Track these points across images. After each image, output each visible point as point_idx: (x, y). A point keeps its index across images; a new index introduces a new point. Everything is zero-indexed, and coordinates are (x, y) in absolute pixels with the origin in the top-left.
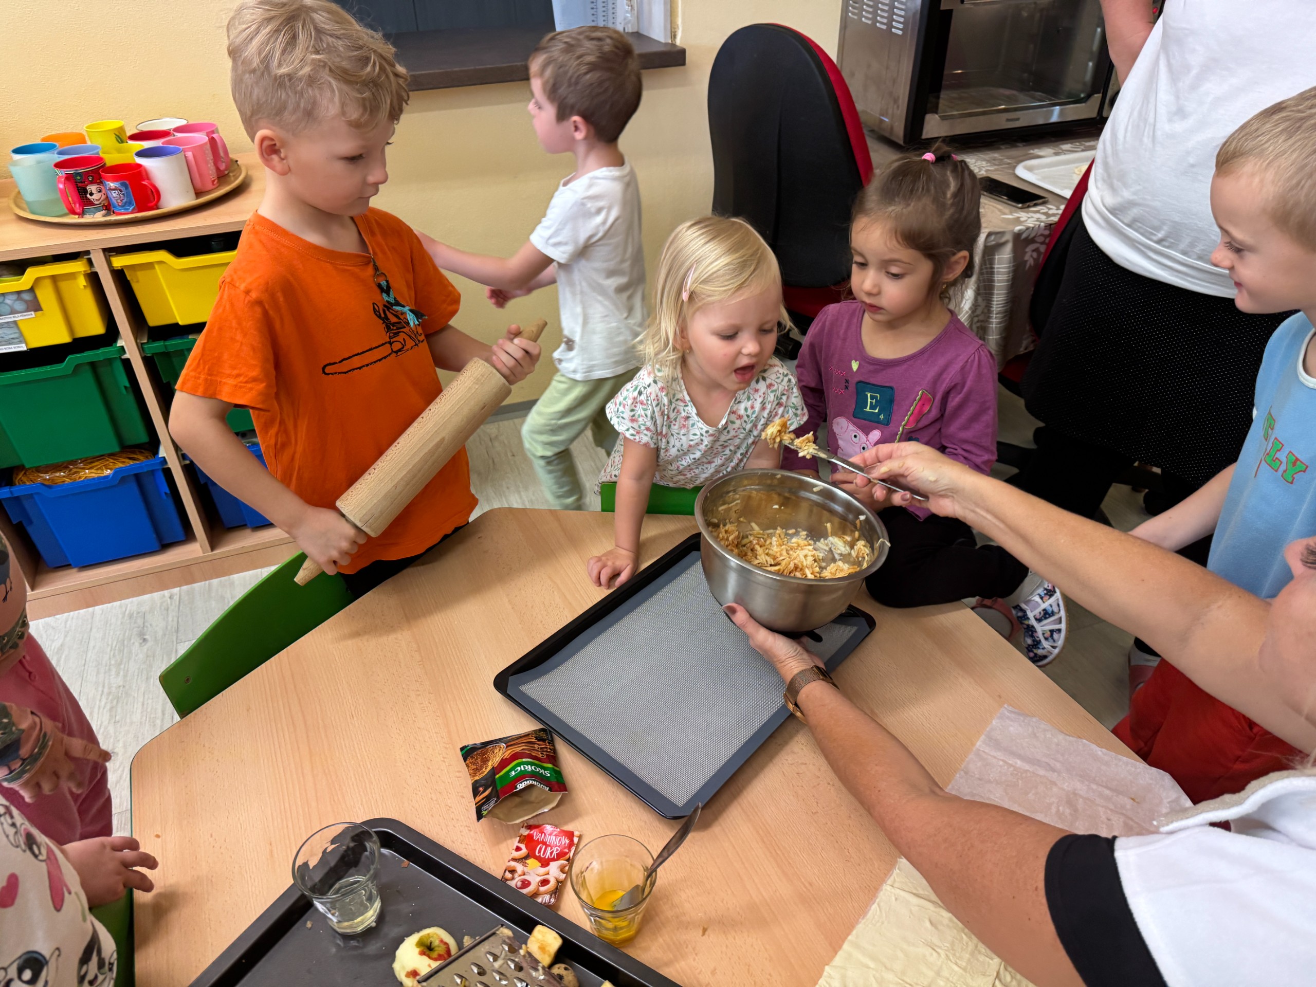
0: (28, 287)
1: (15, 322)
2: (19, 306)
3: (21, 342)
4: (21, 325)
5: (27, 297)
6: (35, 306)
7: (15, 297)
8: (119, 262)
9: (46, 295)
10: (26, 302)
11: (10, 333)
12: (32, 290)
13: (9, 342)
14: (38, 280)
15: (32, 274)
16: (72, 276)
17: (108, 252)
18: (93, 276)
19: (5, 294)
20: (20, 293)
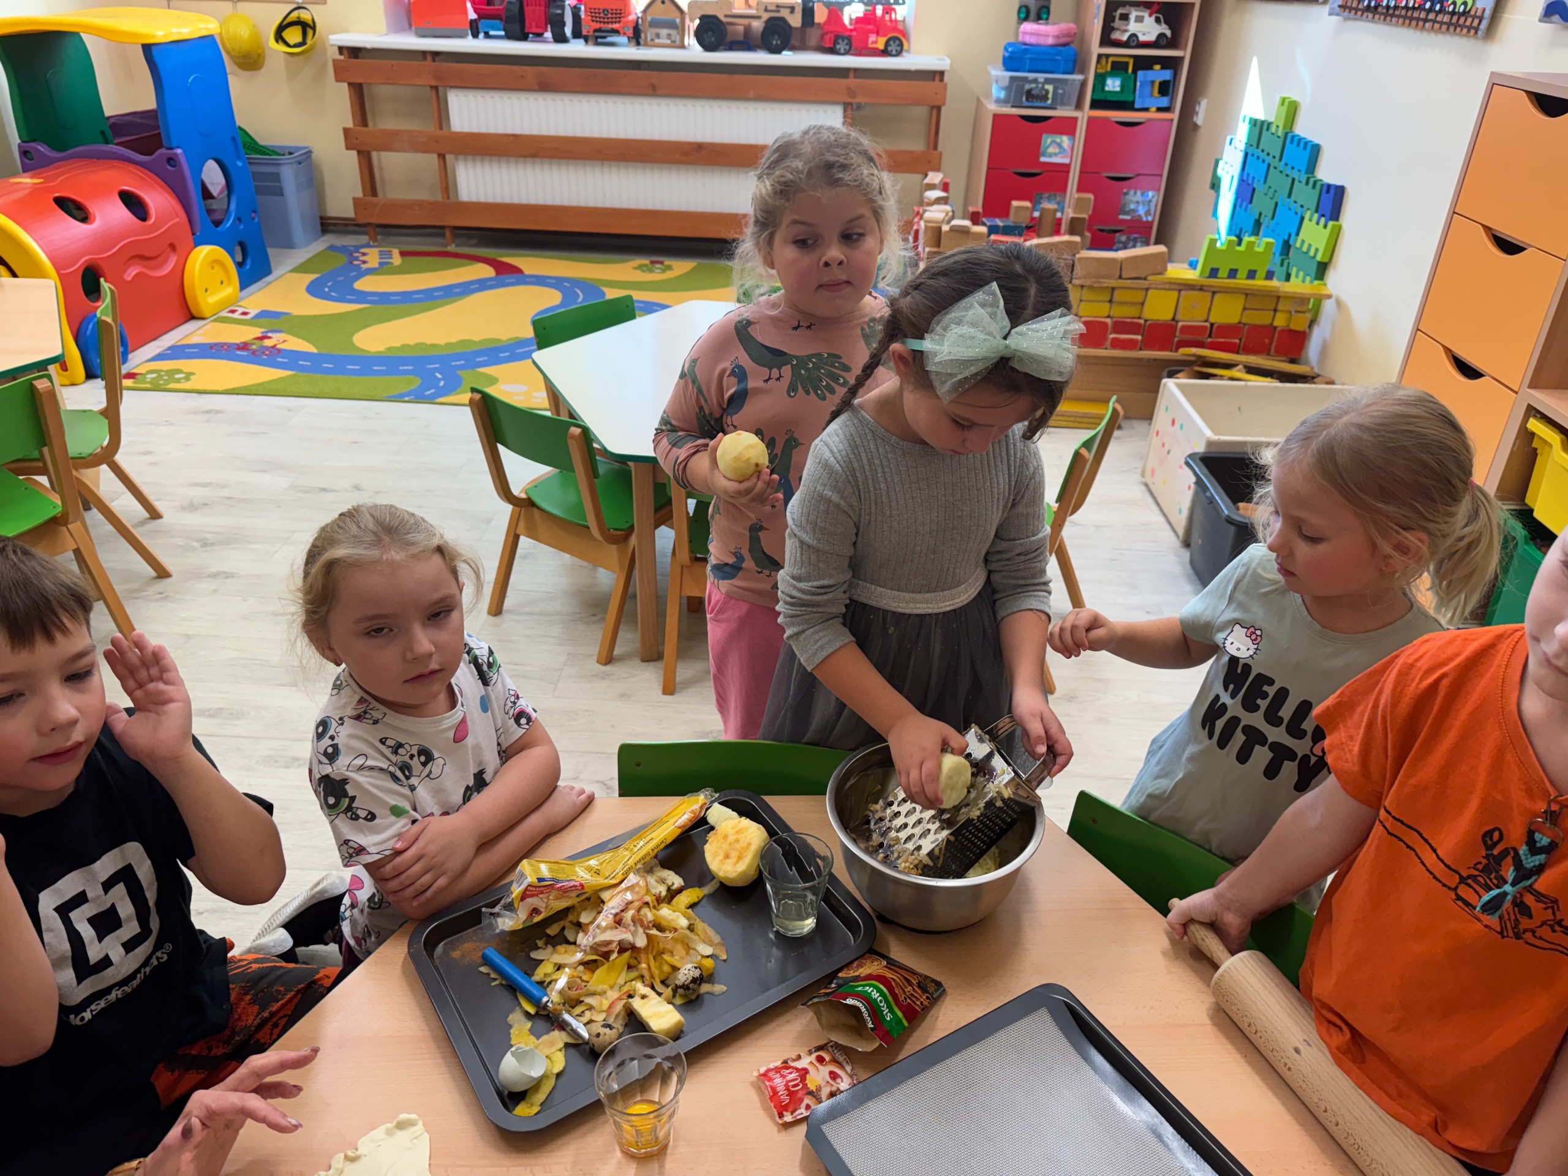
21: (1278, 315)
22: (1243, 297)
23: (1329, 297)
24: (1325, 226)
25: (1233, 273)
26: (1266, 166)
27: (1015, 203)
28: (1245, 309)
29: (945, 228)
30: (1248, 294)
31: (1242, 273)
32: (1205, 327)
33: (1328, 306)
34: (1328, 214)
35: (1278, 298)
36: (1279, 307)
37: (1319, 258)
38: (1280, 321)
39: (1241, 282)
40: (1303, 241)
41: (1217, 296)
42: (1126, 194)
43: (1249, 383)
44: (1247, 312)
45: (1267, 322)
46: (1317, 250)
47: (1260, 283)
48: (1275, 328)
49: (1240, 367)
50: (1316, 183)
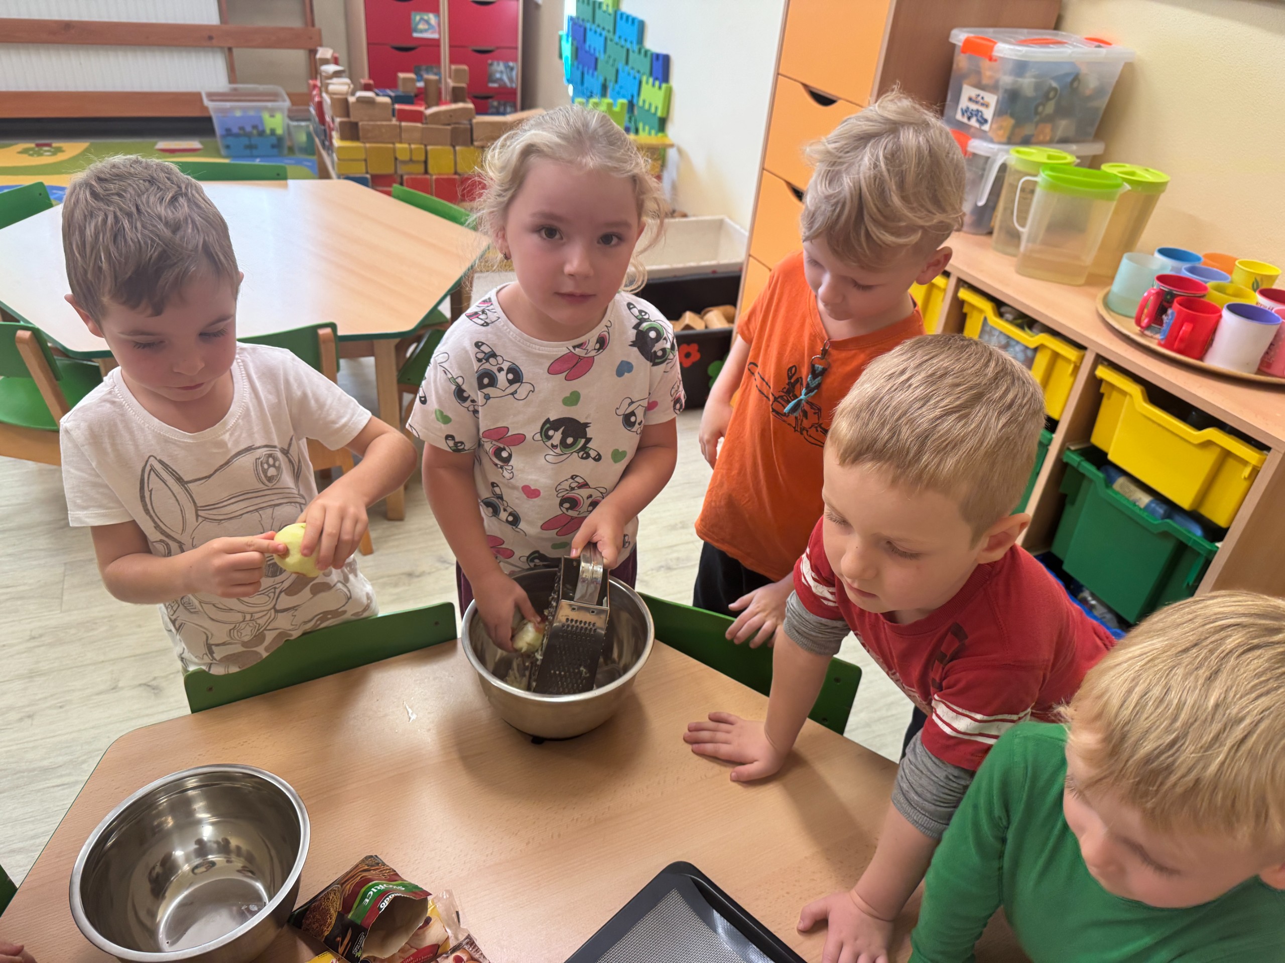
0: (1032, 346)
2: (1021, 356)
5: (1030, 353)
7: (1022, 348)
9: (1041, 360)
12: (1036, 350)
14: (1043, 346)
15: (1043, 338)
16: (1066, 359)
17: (1100, 359)
18: (1076, 369)
19: (1018, 342)
20: (1027, 348)
23: (672, 146)
24: (660, 87)
26: (602, 39)
27: (401, 75)
29: (352, 99)
33: (672, 154)
34: (660, 76)
37: (659, 114)
40: (644, 101)
42: (491, 65)
46: (656, 108)
50: (646, 52)
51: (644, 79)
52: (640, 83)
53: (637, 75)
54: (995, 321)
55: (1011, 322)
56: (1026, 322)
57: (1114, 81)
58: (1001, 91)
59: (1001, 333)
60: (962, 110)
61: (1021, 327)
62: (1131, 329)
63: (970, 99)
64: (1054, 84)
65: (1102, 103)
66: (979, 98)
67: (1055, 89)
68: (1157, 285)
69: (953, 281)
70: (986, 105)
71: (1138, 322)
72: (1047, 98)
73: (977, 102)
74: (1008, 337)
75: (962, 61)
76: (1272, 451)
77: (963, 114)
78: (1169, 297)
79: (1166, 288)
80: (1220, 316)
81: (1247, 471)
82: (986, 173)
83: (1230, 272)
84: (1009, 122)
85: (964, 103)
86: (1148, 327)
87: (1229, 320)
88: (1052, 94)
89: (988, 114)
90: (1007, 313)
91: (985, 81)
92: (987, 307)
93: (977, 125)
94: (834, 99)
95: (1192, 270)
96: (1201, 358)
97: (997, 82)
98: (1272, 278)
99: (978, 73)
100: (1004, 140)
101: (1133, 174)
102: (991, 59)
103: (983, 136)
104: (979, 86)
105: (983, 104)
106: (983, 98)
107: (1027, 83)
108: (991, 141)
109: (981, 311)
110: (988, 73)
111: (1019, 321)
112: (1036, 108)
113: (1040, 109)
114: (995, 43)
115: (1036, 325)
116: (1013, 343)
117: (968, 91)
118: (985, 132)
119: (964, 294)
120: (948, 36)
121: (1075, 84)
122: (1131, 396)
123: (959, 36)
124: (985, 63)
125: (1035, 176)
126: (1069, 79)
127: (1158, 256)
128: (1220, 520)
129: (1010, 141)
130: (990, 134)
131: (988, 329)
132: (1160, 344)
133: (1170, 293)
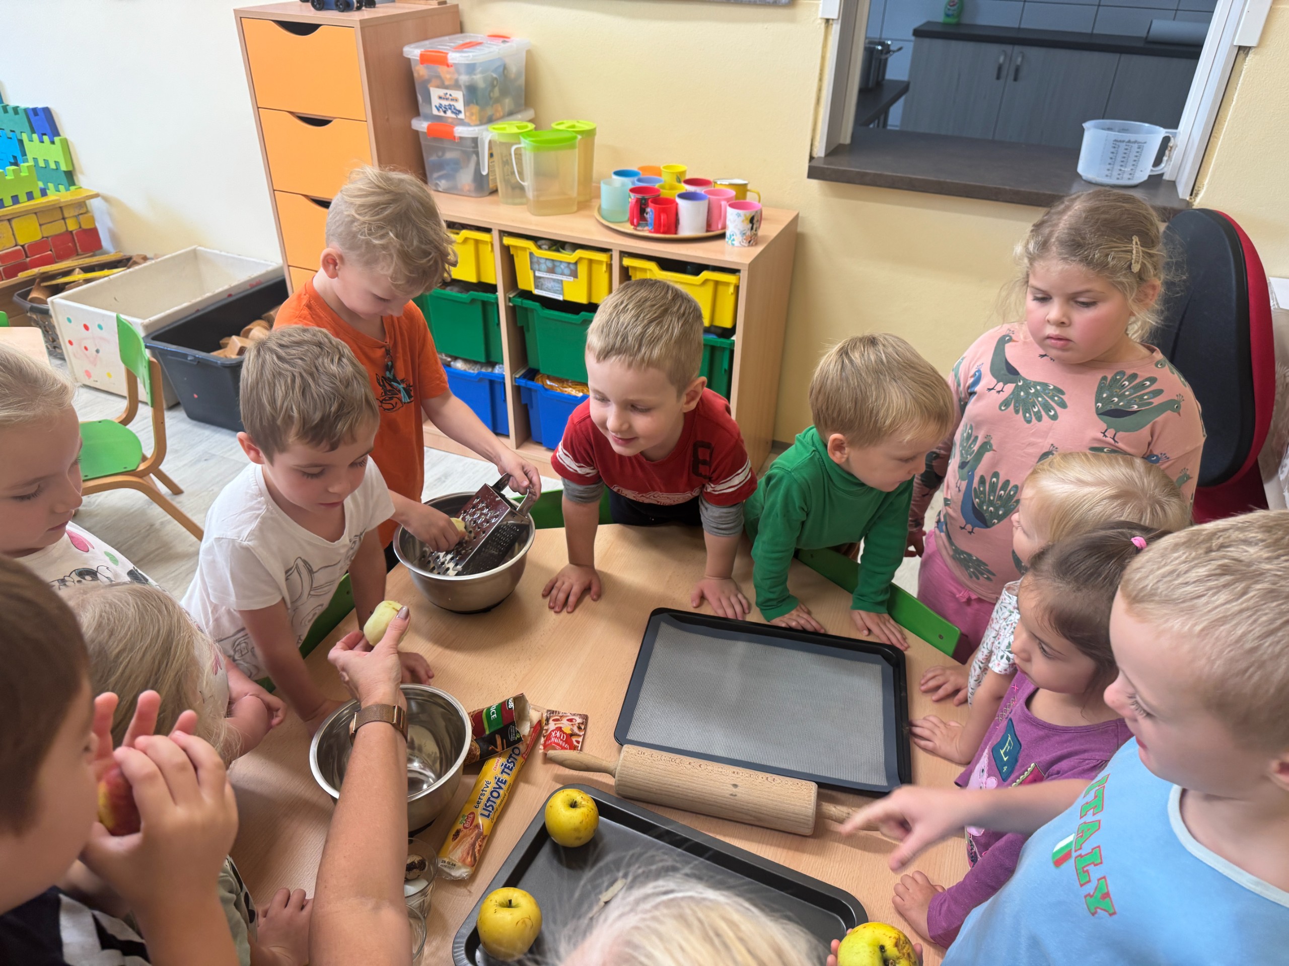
0: (573, 261)
1: (562, 281)
2: (567, 271)
3: (560, 294)
4: (564, 284)
5: (572, 267)
6: (574, 274)
7: (566, 265)
8: (627, 262)
9: (582, 269)
10: (571, 270)
11: (557, 286)
12: (576, 263)
13: (555, 292)
14: (580, 259)
15: (579, 253)
16: (600, 262)
17: (623, 254)
18: (610, 267)
19: (561, 262)
20: (569, 263)
21: (67, 221)
22: (34, 216)
23: (92, 196)
24: (53, 142)
25: (15, 200)
28: (40, 225)
30: (36, 212)
31: (23, 197)
32: (20, 250)
33: (95, 205)
34: (49, 131)
35: (61, 208)
36: (66, 215)
37: (64, 167)
38: (72, 226)
39: (25, 204)
40: (35, 159)
41: (14, 222)
43: (111, 277)
44: (43, 227)
45: (64, 229)
46: (57, 163)
47: (39, 201)
48: (71, 232)
49: (77, 270)
50: (16, 110)
51: (25, 137)
52: (21, 142)
53: (11, 135)
54: (538, 253)
55: (549, 249)
56: (558, 245)
57: (524, 63)
58: (463, 87)
59: (547, 259)
60: (436, 106)
61: (557, 251)
62: (629, 228)
63: (440, 98)
64: (495, 76)
65: (522, 81)
66: (448, 96)
67: (496, 79)
68: (633, 197)
69: (495, 234)
70: (456, 100)
71: (632, 223)
72: (493, 86)
73: (447, 99)
74: (553, 260)
75: (420, 71)
76: (742, 271)
77: (438, 110)
78: (643, 201)
79: (639, 196)
80: (677, 204)
81: (731, 289)
82: (480, 149)
83: (660, 175)
84: (475, 109)
85: (435, 101)
86: (638, 225)
87: (682, 204)
88: (495, 83)
89: (460, 105)
90: (543, 245)
91: (447, 83)
92: (530, 245)
93: (454, 116)
94: (330, 119)
95: (640, 180)
96: (676, 233)
97: (457, 81)
98: (683, 173)
99: (439, 77)
100: (478, 122)
101: (573, 127)
102: (448, 66)
103: (462, 123)
104: (443, 86)
105: (452, 100)
106: (450, 95)
107: (478, 78)
108: (469, 125)
109: (524, 249)
110: (448, 76)
111: (554, 248)
112: (489, 94)
113: (492, 94)
114: (447, 54)
115: (567, 246)
116: (557, 264)
117: (435, 93)
118: (461, 120)
119: (507, 241)
120: (401, 53)
121: (506, 72)
122: (650, 270)
123: (413, 52)
124: (442, 70)
125: (519, 143)
126: (501, 69)
127: (615, 177)
128: (728, 324)
129: (482, 123)
130: (467, 120)
131: (535, 260)
132: (650, 232)
133: (643, 199)
